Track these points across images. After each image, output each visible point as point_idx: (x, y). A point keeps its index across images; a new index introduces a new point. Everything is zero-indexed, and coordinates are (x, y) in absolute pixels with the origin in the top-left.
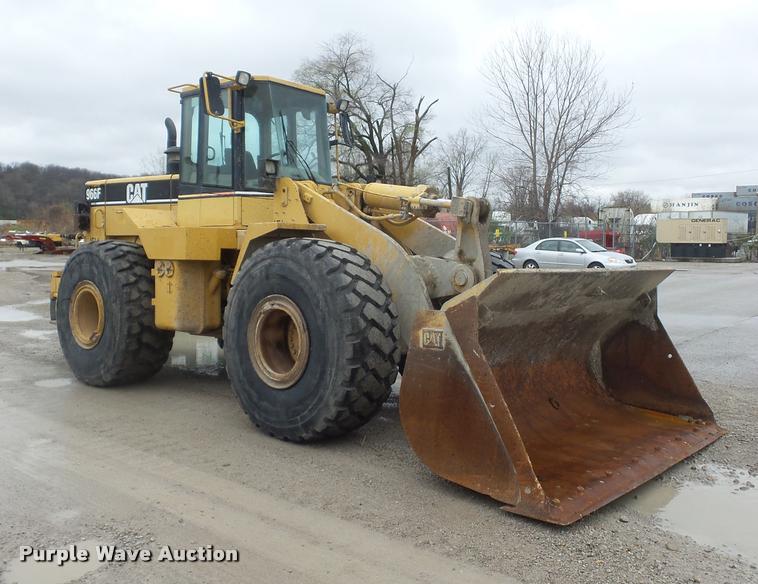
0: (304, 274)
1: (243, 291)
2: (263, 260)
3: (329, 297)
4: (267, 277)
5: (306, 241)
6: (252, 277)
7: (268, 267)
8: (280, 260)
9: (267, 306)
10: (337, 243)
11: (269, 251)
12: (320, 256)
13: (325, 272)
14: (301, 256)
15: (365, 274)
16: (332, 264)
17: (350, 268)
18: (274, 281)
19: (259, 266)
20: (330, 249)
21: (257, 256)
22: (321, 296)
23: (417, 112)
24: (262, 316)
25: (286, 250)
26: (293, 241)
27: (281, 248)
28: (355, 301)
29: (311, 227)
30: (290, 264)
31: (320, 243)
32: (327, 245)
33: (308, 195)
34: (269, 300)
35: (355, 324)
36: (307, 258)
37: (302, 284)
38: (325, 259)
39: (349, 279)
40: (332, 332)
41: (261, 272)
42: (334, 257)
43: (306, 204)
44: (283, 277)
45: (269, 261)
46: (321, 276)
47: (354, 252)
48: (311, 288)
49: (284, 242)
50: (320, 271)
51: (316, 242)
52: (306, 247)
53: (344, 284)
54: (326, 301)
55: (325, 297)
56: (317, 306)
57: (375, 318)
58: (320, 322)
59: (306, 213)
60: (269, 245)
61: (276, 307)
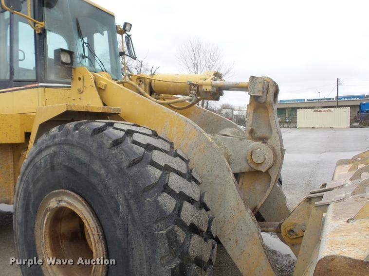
0: (97, 166)
1: (28, 181)
2: (48, 147)
3: (132, 202)
4: (53, 168)
5: (99, 123)
6: (37, 168)
7: (53, 156)
8: (66, 147)
9: (53, 204)
10: (135, 125)
11: (54, 137)
12: (117, 143)
13: (125, 164)
14: (92, 143)
15: (176, 163)
16: (135, 153)
17: (157, 156)
18: (59, 172)
19: (44, 154)
20: (129, 133)
21: (42, 143)
22: (121, 200)
23: (151, 71)
24: (49, 213)
25: (73, 136)
26: (81, 124)
27: (67, 133)
28: (168, 203)
29: (106, 110)
30: (80, 154)
31: (116, 125)
32: (126, 128)
33: (102, 83)
34: (57, 195)
35: (172, 239)
36: (100, 146)
37: (95, 181)
38: (124, 146)
39: (158, 173)
40: (139, 251)
41: (46, 161)
42: (135, 142)
43: (100, 90)
44: (71, 170)
45: (53, 148)
46: (120, 170)
47: (155, 134)
48: (106, 187)
49: (71, 125)
50: (119, 164)
51: (111, 125)
52: (99, 130)
53: (153, 181)
54: (129, 206)
55: (126, 199)
56: (117, 211)
57: (196, 223)
58: (120, 234)
59: (101, 98)
60: (54, 130)
61: (63, 204)
